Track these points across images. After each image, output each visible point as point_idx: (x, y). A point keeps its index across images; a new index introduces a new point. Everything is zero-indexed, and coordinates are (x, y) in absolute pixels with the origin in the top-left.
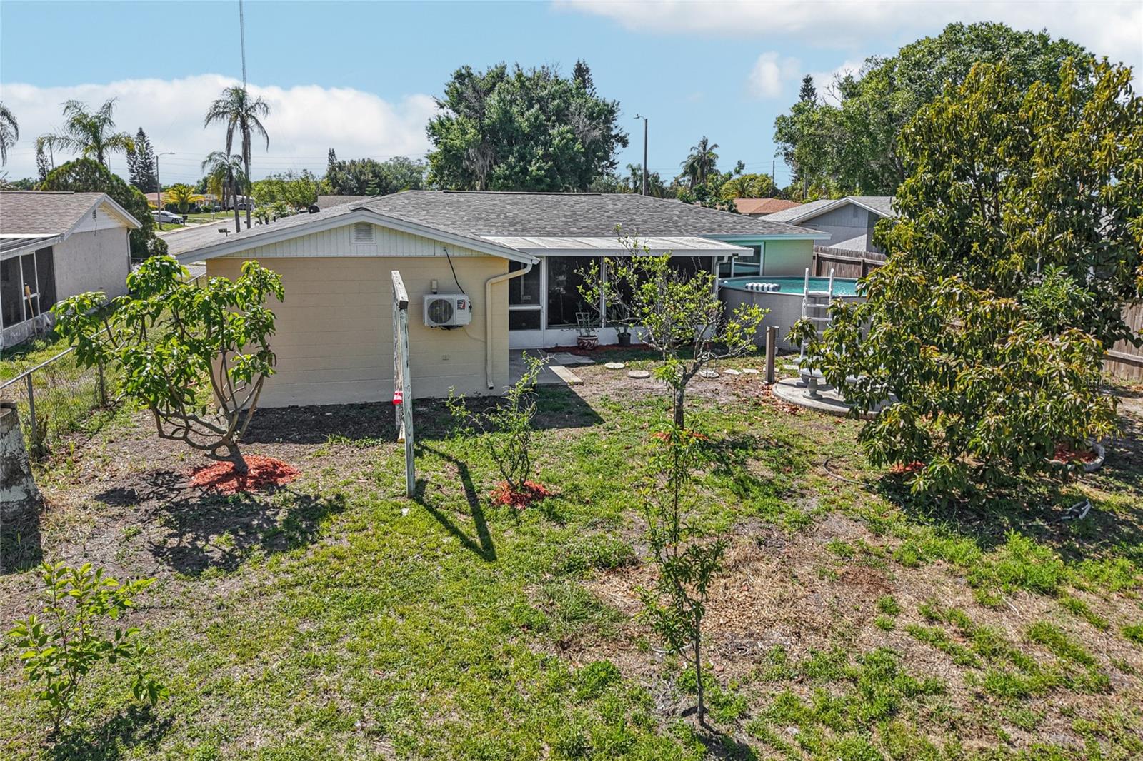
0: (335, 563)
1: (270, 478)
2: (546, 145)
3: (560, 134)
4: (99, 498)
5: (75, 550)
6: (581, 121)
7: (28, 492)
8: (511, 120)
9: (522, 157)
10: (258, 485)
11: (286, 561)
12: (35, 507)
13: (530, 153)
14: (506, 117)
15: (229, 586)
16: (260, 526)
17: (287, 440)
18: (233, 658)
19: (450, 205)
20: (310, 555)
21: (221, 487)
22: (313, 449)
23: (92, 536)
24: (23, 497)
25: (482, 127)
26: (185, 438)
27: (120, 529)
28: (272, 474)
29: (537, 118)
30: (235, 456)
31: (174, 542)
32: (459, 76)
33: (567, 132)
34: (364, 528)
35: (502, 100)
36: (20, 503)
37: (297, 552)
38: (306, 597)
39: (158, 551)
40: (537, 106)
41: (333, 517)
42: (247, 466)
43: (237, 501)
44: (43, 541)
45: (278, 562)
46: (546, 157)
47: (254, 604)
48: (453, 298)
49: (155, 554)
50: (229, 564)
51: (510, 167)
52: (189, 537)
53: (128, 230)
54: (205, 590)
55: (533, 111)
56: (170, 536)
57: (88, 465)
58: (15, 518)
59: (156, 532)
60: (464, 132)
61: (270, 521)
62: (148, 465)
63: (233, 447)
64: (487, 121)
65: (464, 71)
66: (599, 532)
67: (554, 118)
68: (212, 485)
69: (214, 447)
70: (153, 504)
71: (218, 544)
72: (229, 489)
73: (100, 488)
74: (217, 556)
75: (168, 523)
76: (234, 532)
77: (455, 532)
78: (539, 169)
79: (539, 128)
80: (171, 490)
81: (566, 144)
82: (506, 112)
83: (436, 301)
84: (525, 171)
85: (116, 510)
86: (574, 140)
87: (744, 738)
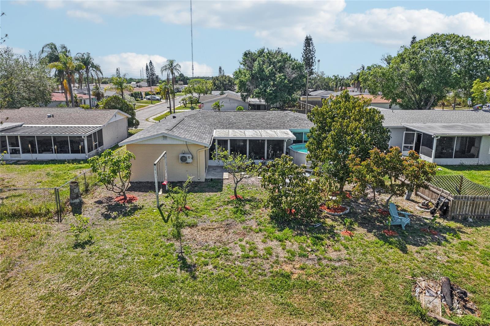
0: (135, 220)
1: (130, 201)
2: (274, 80)
3: (279, 77)
4: (95, 202)
5: (88, 212)
6: (289, 70)
7: (80, 200)
8: (263, 71)
9: (265, 86)
10: (127, 202)
11: (125, 219)
12: (81, 203)
13: (268, 84)
14: (261, 70)
15: (113, 222)
16: (124, 211)
17: (140, 191)
18: (108, 235)
19: (213, 117)
20: (131, 218)
21: (120, 202)
22: (145, 194)
23: (91, 210)
24: (79, 201)
25: (252, 74)
26: (113, 190)
27: (97, 209)
28: (132, 200)
29: (272, 70)
30: (124, 195)
31: (106, 213)
32: (246, 55)
33: (282, 76)
34: (144, 213)
35: (259, 64)
36: (78, 202)
37: (128, 217)
38: (126, 226)
39: (102, 214)
40: (272, 66)
41: (139, 210)
42: (127, 197)
43: (122, 205)
44: (82, 210)
45: (124, 219)
46: (274, 85)
47: (116, 226)
48: (187, 156)
49: (102, 215)
50: (115, 218)
51: (261, 89)
52: (109, 212)
53: (127, 118)
54: (108, 223)
55: (270, 68)
56: (106, 211)
57: (96, 194)
58: (77, 205)
59: (104, 210)
60: (245, 76)
61: (126, 210)
62: (108, 195)
63: (124, 193)
64: (253, 72)
65: (247, 52)
66: (194, 219)
67: (278, 70)
68: (118, 201)
69: (120, 193)
70: (105, 204)
71: (114, 214)
72: (121, 202)
73: (96, 200)
74: (113, 216)
75: (106, 209)
76: (118, 212)
77: (162, 216)
78: (270, 90)
79: (273, 74)
80: (110, 201)
81: (281, 81)
82: (260, 69)
83: (182, 156)
84: (265, 91)
85: (97, 205)
86: (285, 79)
87: (186, 257)
